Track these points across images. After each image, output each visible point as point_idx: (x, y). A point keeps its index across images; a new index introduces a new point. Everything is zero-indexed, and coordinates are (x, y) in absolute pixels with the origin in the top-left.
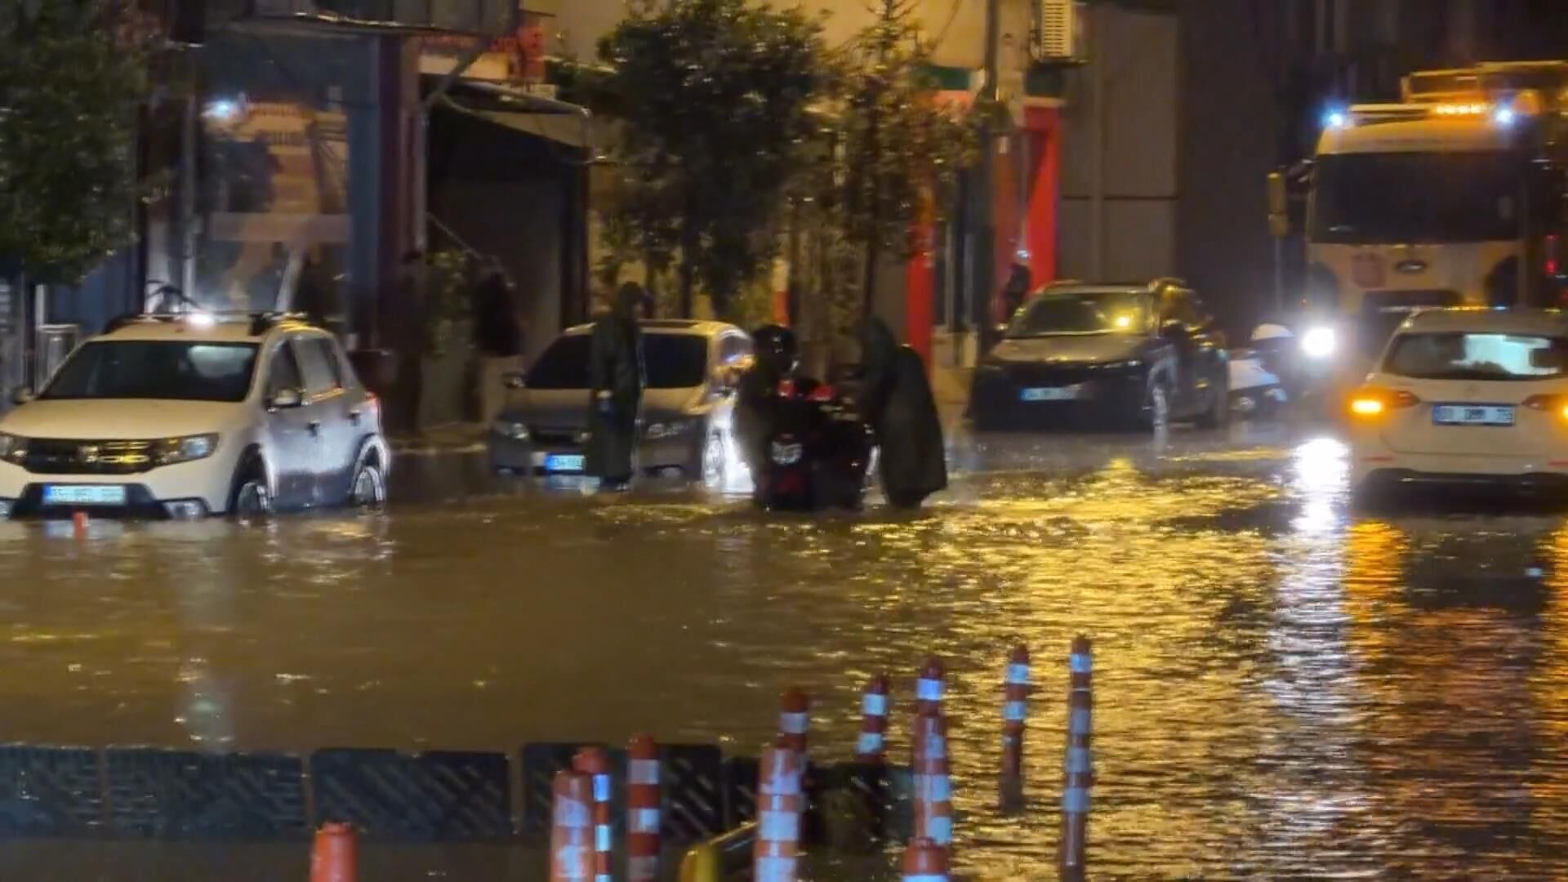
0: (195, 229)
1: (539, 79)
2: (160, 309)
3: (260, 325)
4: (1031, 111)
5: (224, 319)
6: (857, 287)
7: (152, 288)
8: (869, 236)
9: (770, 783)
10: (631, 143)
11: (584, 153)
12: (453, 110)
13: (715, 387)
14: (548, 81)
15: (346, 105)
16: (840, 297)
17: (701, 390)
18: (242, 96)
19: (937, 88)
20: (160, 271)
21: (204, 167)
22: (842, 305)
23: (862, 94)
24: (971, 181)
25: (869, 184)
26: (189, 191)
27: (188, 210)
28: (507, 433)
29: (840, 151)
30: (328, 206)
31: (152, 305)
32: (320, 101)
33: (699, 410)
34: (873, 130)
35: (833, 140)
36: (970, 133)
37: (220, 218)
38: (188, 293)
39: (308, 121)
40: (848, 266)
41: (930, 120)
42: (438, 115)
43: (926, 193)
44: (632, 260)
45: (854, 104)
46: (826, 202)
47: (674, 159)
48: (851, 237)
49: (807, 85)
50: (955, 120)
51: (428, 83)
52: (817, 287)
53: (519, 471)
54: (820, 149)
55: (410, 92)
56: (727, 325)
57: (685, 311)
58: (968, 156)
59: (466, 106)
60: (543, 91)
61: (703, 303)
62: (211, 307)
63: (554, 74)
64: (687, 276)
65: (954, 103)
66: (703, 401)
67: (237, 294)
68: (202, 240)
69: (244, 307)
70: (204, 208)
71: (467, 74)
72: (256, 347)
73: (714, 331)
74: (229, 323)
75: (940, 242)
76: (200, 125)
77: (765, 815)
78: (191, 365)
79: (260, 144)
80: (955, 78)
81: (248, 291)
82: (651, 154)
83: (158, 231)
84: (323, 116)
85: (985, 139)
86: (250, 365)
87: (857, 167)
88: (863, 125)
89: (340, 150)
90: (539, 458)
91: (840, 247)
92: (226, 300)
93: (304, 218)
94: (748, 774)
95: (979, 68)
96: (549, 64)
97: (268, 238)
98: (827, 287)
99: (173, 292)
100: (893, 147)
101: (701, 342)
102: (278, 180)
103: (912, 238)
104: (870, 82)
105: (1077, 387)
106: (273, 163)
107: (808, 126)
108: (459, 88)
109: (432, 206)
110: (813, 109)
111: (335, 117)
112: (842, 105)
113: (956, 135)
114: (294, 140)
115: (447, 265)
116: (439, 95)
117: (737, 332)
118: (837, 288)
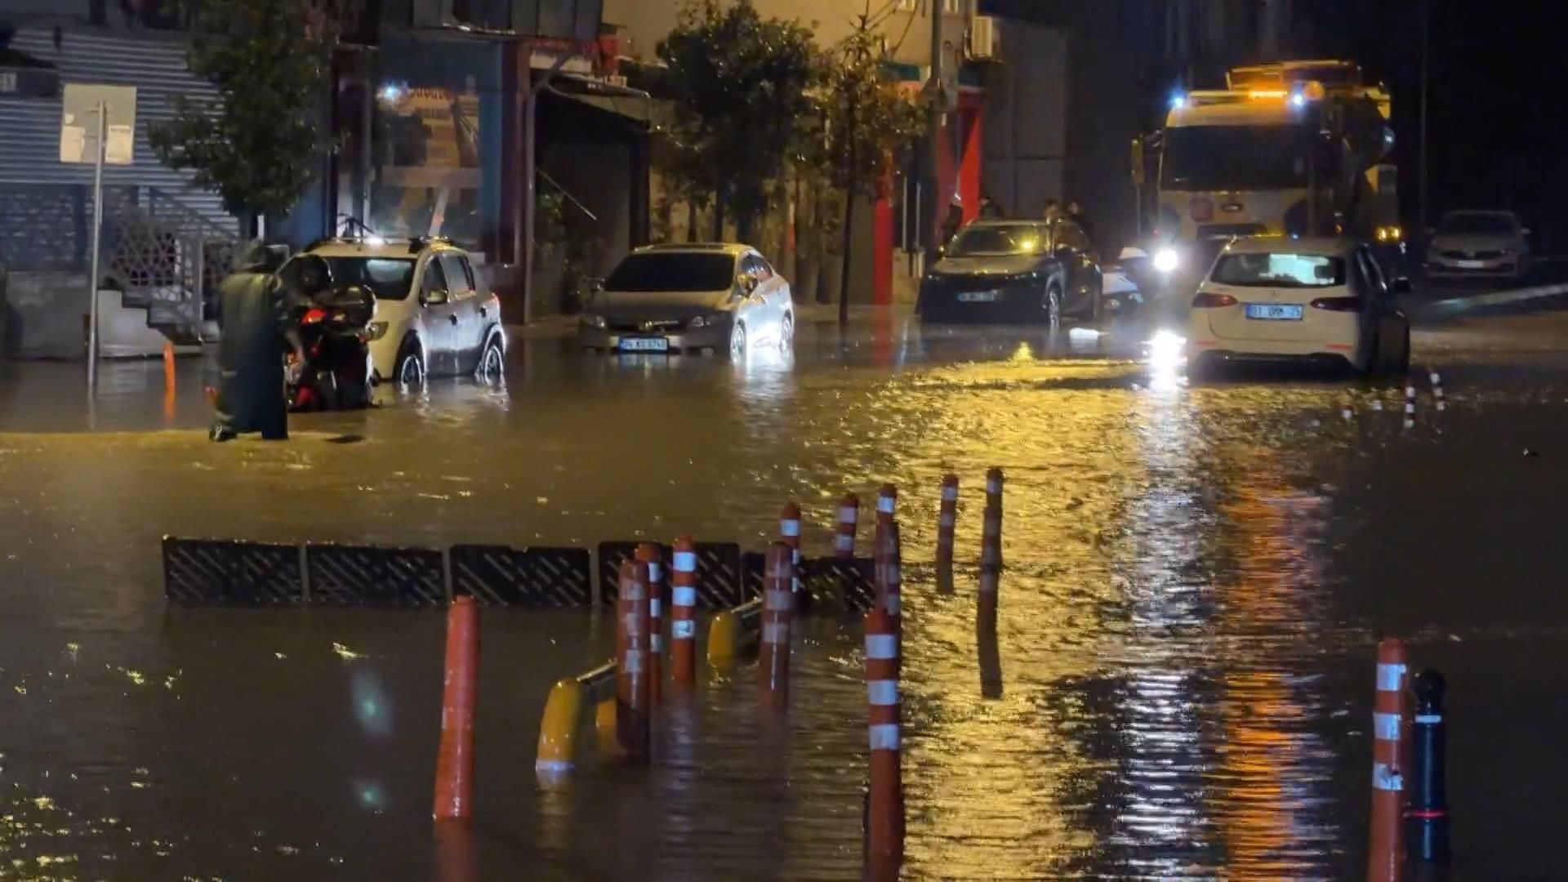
0: (372, 176)
1: (617, 72)
2: (345, 234)
3: (416, 246)
4: (963, 96)
5: (390, 241)
6: (840, 220)
7: (340, 220)
8: (849, 185)
9: (772, 570)
10: (681, 118)
11: (647, 124)
12: (555, 95)
13: (738, 290)
14: (620, 74)
15: (479, 90)
16: (827, 228)
17: (728, 293)
18: (405, 84)
19: (898, 81)
20: (346, 206)
21: (376, 135)
22: (829, 233)
23: (843, 83)
24: (921, 146)
25: (847, 147)
26: (368, 150)
27: (367, 163)
28: (591, 323)
29: (828, 123)
30: (465, 161)
31: (340, 231)
32: (461, 89)
33: (727, 308)
34: (851, 109)
35: (823, 117)
36: (920, 113)
37: (388, 169)
38: (366, 223)
39: (452, 101)
40: (834, 206)
41: (891, 103)
42: (544, 98)
43: (888, 154)
44: (680, 201)
45: (837, 90)
46: (817, 160)
47: (710, 129)
48: (835, 185)
49: (803, 76)
50: (912, 102)
51: (536, 74)
52: (811, 222)
53: (600, 350)
54: (815, 122)
55: (524, 82)
56: (749, 247)
57: (718, 237)
58: (920, 130)
59: (564, 91)
60: (618, 81)
61: (730, 230)
62: (382, 233)
63: (626, 69)
64: (719, 213)
65: (909, 90)
66: (729, 301)
67: (400, 223)
68: (376, 187)
69: (405, 234)
70: (378, 164)
71: (564, 68)
72: (414, 262)
73: (738, 251)
74: (393, 245)
75: (899, 188)
76: (375, 104)
77: (768, 592)
78: (367, 273)
79: (416, 117)
80: (909, 72)
81: (407, 223)
82: (695, 126)
83: (344, 180)
84: (462, 98)
85: (931, 115)
86: (409, 275)
87: (839, 134)
88: (843, 105)
89: (474, 122)
90: (615, 340)
91: (828, 191)
92: (391, 228)
93: (446, 171)
94: (757, 562)
95: (927, 65)
96: (622, 62)
97: (424, 185)
98: (818, 221)
99: (355, 222)
100: (867, 121)
101: (729, 260)
102: (431, 143)
103: (879, 186)
104: (851, 75)
105: (995, 292)
106: (427, 131)
107: (803, 105)
108: (558, 78)
109: (538, 161)
110: (805, 93)
111: (470, 98)
112: (829, 92)
113: (911, 113)
114: (440, 114)
115: (549, 205)
116: (544, 83)
117: (754, 252)
118: (825, 222)
